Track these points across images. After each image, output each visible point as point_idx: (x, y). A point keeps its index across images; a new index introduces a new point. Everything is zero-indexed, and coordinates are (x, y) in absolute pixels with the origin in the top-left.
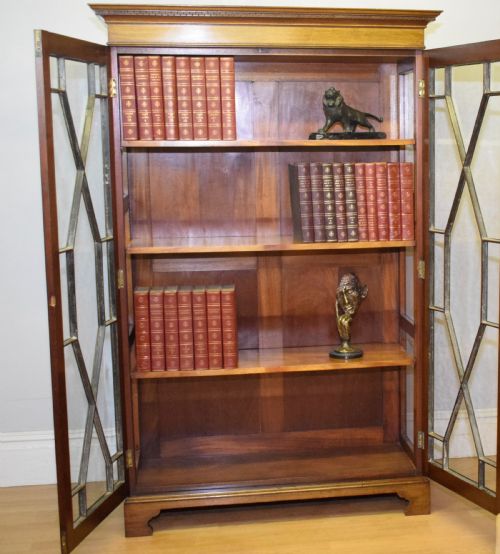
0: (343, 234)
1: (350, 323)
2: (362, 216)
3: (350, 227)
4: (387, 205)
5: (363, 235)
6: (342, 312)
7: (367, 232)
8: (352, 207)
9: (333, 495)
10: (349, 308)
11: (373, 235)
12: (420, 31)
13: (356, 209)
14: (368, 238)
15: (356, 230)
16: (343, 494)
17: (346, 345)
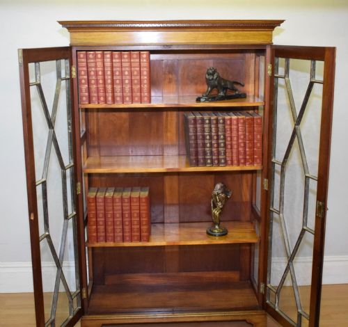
0: (216, 162)
1: (220, 214)
2: (228, 151)
3: (221, 157)
4: (245, 144)
5: (229, 162)
6: (215, 207)
7: (232, 161)
8: (222, 145)
9: (206, 319)
10: (220, 204)
11: (235, 162)
12: (269, 33)
13: (225, 146)
14: (232, 164)
15: (225, 159)
16: (213, 319)
17: (217, 227)
